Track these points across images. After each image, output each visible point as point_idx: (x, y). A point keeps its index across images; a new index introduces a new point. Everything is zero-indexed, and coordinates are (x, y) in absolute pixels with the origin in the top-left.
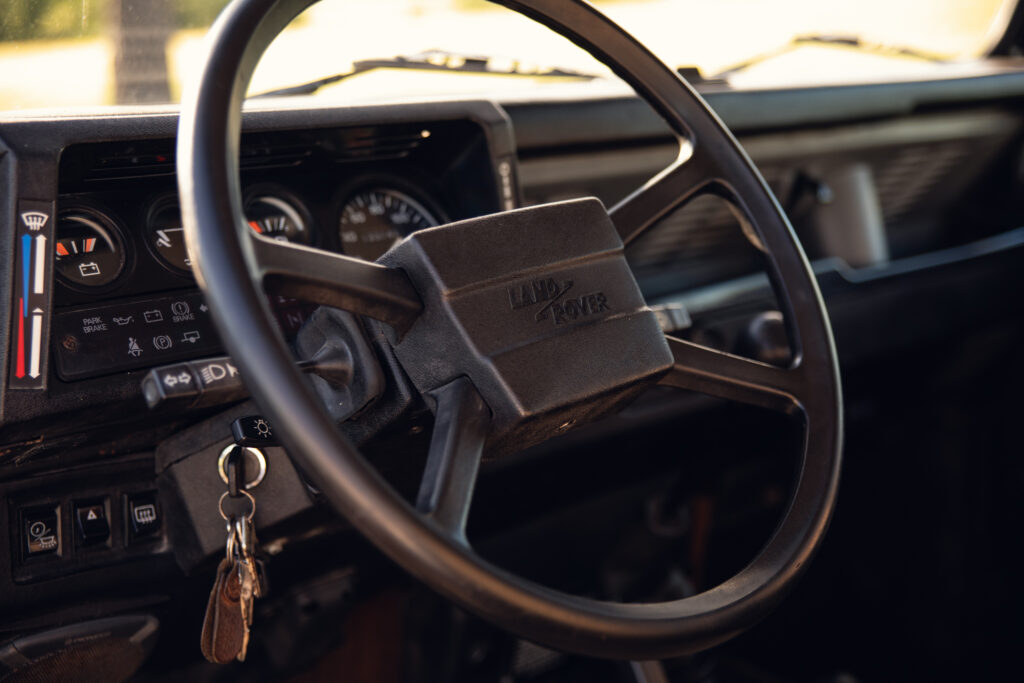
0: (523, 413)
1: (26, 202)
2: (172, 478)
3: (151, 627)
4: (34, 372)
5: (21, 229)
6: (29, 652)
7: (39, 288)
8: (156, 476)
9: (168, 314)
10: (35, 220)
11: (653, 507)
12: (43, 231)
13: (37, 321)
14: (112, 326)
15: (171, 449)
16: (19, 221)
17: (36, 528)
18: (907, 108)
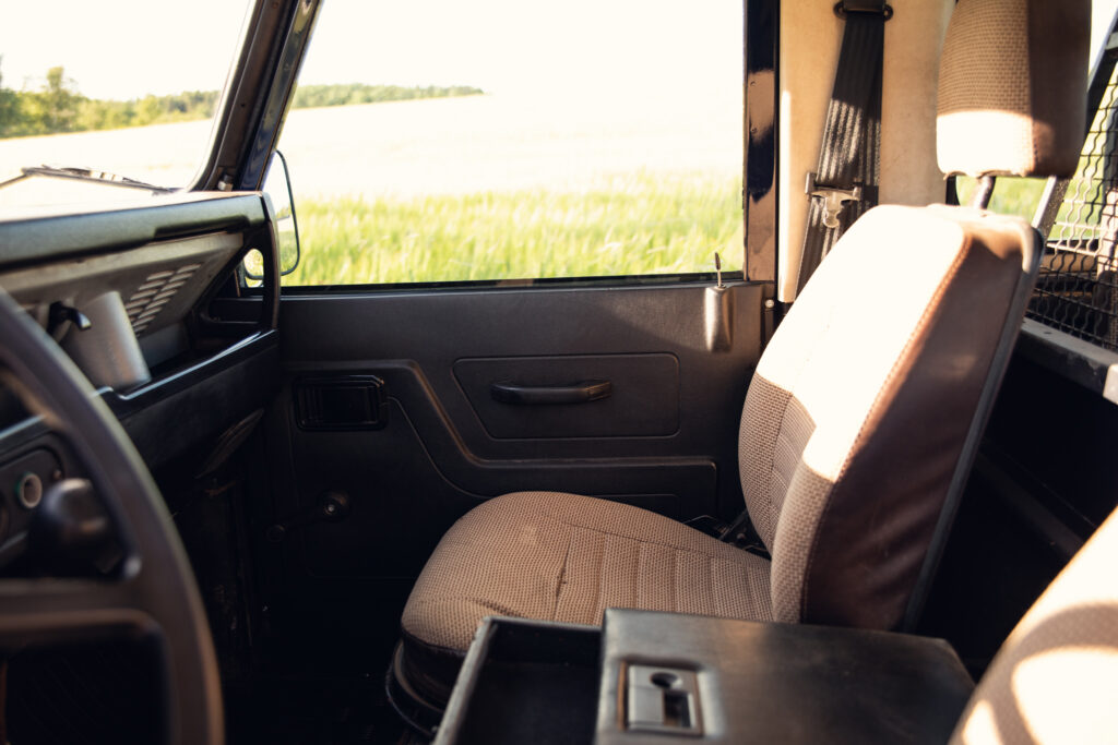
18: (151, 232)
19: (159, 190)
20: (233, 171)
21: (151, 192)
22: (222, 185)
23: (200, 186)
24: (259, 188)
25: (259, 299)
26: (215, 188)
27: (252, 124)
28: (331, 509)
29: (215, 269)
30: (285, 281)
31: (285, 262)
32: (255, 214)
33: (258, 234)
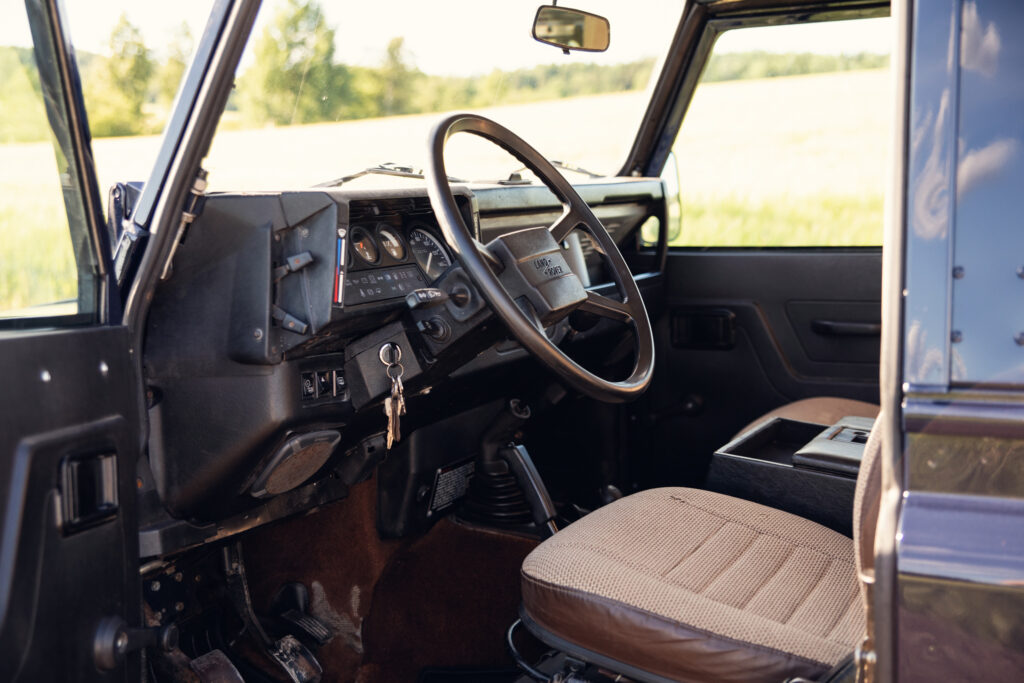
0: (550, 308)
1: (340, 225)
2: (356, 362)
3: (339, 439)
4: (340, 300)
5: (338, 237)
6: (303, 444)
7: (342, 263)
8: (345, 362)
9: (369, 281)
10: (342, 233)
11: (512, 404)
12: (344, 237)
13: (341, 277)
14: (354, 284)
15: (356, 348)
16: (338, 233)
17: (307, 383)
18: (601, 199)
19: (597, 176)
20: (642, 164)
21: (588, 176)
22: (635, 173)
23: (622, 174)
24: (657, 174)
25: (653, 253)
26: (629, 175)
27: (658, 132)
28: (690, 405)
29: (627, 229)
30: (671, 244)
31: (672, 226)
32: (657, 194)
33: (655, 206)
